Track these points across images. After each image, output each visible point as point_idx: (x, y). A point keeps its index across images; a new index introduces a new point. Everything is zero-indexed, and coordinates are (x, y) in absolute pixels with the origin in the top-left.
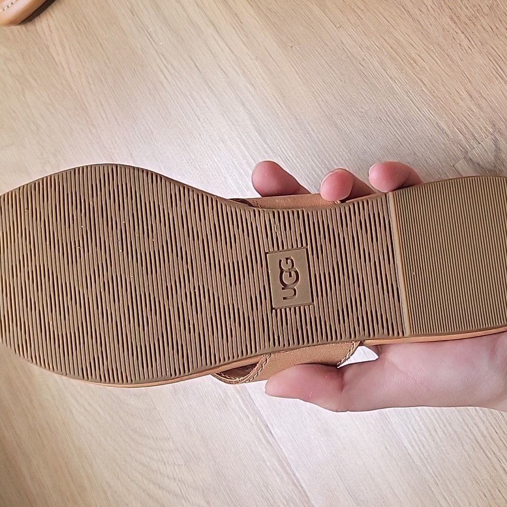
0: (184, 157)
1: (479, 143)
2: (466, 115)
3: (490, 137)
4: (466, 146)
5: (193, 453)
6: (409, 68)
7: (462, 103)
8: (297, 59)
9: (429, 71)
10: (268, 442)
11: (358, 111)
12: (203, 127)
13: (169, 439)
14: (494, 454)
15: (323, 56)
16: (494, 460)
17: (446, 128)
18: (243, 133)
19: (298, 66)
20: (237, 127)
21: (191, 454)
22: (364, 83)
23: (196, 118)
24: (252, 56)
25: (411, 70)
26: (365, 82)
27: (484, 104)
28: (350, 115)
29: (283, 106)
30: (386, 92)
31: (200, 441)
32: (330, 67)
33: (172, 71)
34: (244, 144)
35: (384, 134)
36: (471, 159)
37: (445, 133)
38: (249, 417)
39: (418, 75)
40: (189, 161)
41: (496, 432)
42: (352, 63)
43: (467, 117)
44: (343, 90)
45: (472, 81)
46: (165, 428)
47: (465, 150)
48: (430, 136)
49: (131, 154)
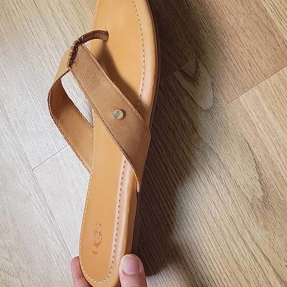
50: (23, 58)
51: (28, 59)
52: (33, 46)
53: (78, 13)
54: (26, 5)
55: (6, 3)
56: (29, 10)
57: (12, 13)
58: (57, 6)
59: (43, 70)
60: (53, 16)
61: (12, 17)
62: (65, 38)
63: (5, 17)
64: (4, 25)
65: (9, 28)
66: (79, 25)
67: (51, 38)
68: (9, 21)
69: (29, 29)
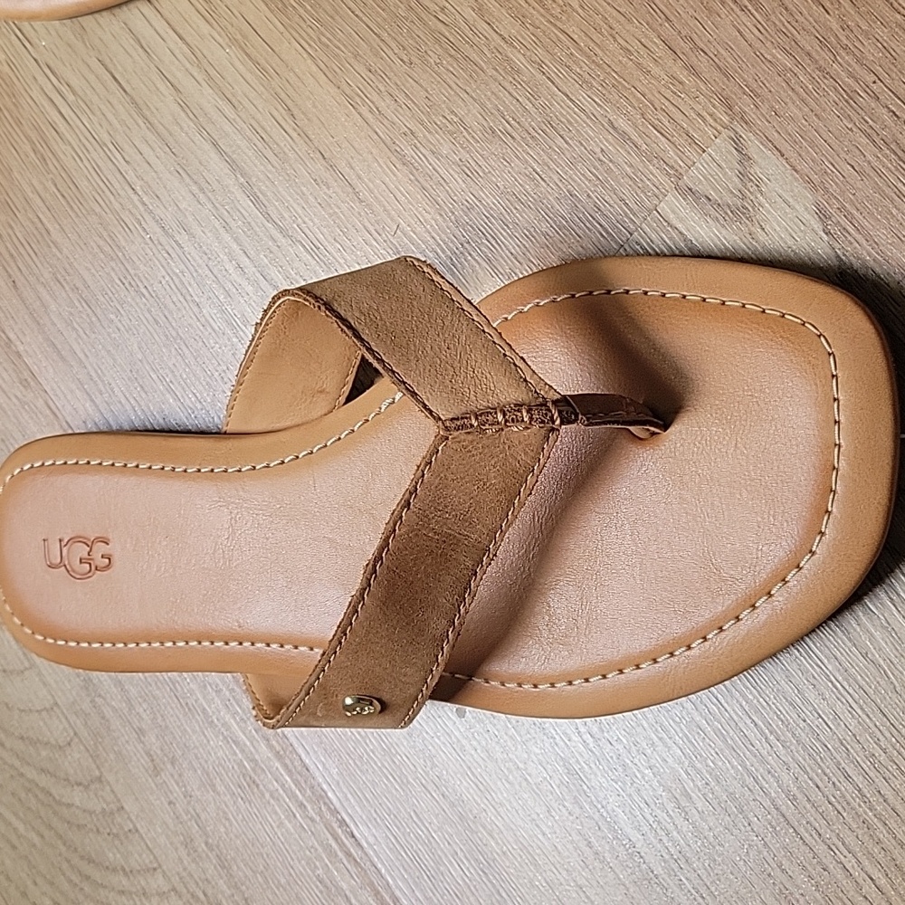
0: (113, 274)
1: (704, 151)
2: (668, 94)
3: (725, 133)
4: (676, 162)
5: (205, 895)
6: (538, 12)
7: (656, 70)
8: (309, 30)
9: (580, 11)
10: (348, 854)
11: (444, 121)
12: (144, 204)
13: (155, 869)
14: (820, 835)
15: (361, 15)
16: (821, 848)
17: (629, 130)
18: (223, 206)
19: (313, 44)
20: (209, 194)
21: (201, 896)
22: (449, 59)
23: (127, 187)
24: (221, 40)
25: (542, 15)
26: (451, 56)
27: (702, 63)
28: (430, 132)
29: (294, 135)
30: (496, 70)
31: (215, 867)
32: (379, 37)
33: (71, 98)
34: (227, 227)
35: (505, 163)
36: (690, 189)
37: (630, 139)
38: (305, 807)
39: (558, 24)
40: (124, 281)
41: (818, 787)
42: (420, 19)
43: (671, 99)
44: (411, 80)
45: (672, 18)
46: (145, 847)
47: (677, 170)
48: (598, 150)
49: (14, 282)
50: (124, 284)
51: (140, 284)
52: (143, 234)
53: (263, 70)
54: (88, 92)
55: (26, 106)
56: (102, 107)
57: (51, 134)
58: (188, 65)
59: (196, 309)
60: (184, 106)
61: (56, 147)
62: (239, 176)
63: (33, 155)
64: (35, 182)
65: (56, 191)
66: (276, 114)
67: (194, 188)
68: (47, 164)
69: (118, 176)
